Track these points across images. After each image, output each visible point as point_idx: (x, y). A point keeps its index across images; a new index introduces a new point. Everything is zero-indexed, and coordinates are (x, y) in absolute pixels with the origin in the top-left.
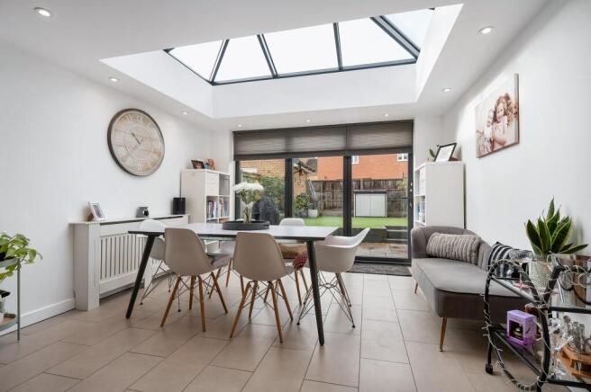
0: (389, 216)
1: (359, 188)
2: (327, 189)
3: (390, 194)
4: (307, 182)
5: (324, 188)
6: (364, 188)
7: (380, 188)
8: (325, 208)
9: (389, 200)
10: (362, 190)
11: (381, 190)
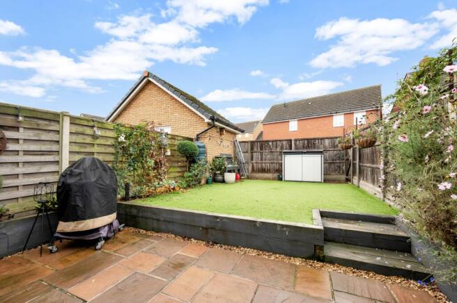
0: (326, 181)
1: (291, 149)
2: (255, 150)
3: (327, 154)
4: (234, 143)
5: (252, 148)
6: (296, 148)
7: (314, 148)
8: (253, 170)
9: (326, 161)
10: (293, 150)
11: (316, 150)
